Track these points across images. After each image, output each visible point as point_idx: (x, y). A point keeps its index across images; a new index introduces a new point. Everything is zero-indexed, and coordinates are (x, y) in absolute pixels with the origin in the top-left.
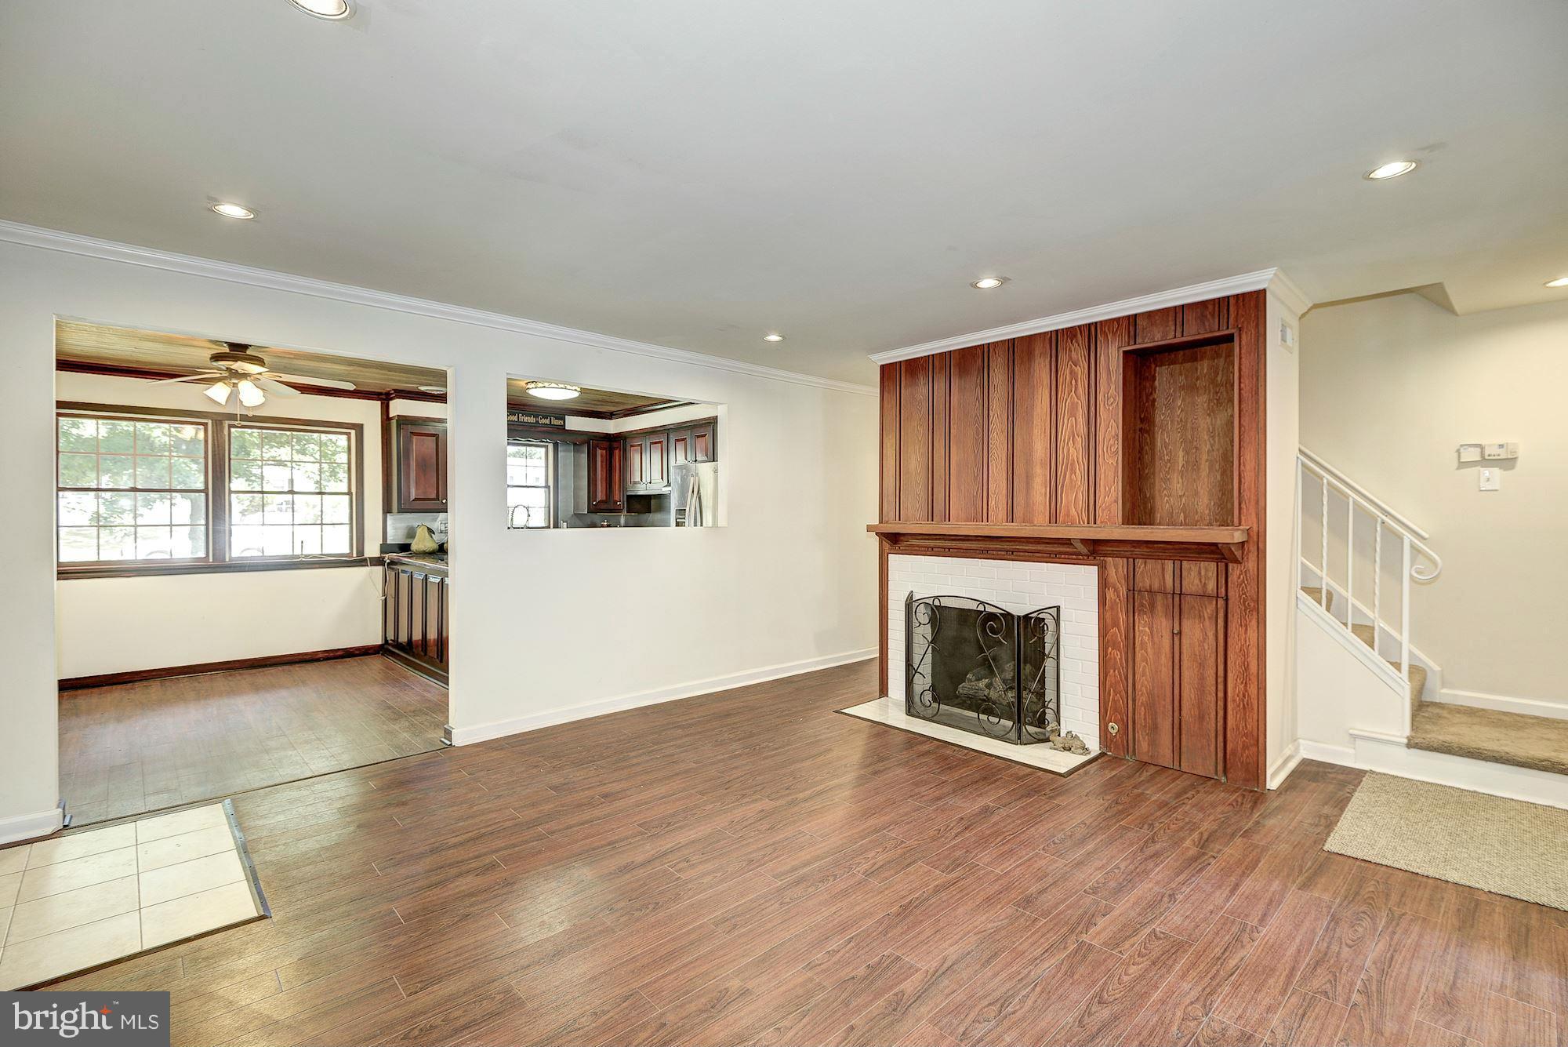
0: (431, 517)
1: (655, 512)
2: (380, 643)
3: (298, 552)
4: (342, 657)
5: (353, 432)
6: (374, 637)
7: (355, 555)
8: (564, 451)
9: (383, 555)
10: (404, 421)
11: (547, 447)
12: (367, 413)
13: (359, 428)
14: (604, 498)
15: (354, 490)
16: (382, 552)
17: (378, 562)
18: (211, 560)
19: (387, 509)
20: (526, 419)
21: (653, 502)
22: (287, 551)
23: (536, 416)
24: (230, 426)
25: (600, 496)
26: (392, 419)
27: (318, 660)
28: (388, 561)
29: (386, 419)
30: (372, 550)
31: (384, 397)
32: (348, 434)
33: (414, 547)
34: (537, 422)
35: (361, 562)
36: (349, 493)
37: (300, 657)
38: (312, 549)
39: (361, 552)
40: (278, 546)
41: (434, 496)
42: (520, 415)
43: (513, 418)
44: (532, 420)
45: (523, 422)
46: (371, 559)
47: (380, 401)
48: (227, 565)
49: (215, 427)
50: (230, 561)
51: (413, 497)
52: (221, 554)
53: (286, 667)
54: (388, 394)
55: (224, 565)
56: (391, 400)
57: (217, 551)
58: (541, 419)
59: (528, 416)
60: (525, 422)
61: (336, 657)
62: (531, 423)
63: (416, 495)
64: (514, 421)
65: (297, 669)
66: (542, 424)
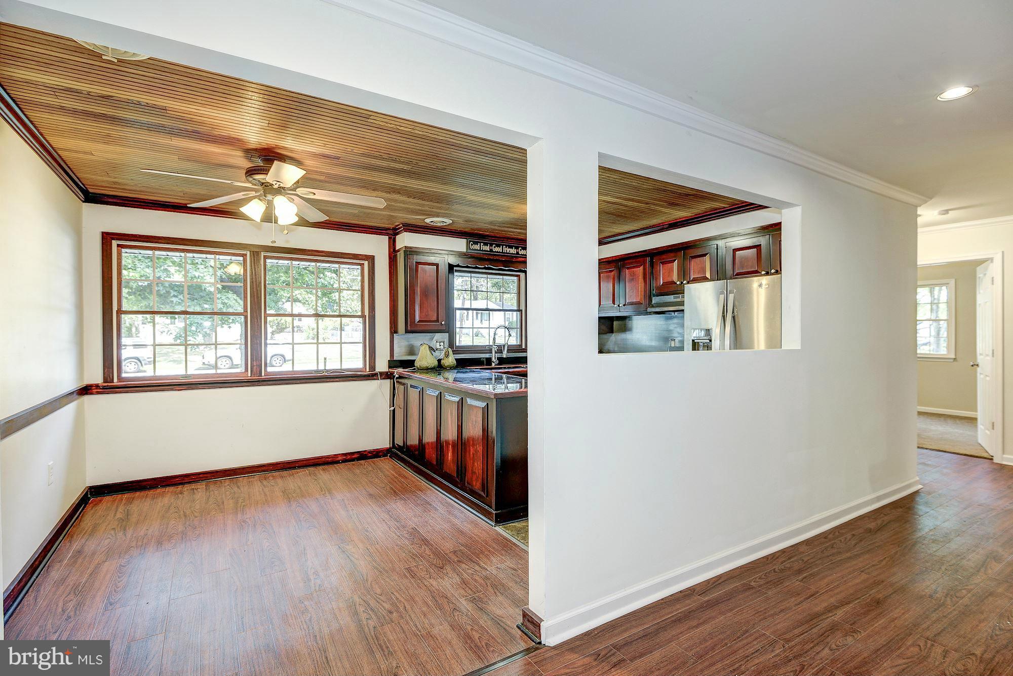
0: (429, 337)
2: (388, 446)
3: (321, 367)
4: (359, 459)
5: (366, 263)
6: (383, 442)
7: (368, 370)
9: (391, 370)
10: (410, 252)
11: (518, 276)
12: (377, 246)
13: (371, 259)
15: (367, 313)
16: (390, 367)
17: (388, 376)
18: (249, 375)
19: (394, 330)
20: (508, 250)
21: (615, 323)
22: (311, 366)
23: (517, 248)
24: (266, 258)
26: (399, 251)
27: (337, 462)
28: (397, 376)
29: (393, 251)
30: (382, 366)
31: (391, 232)
32: (362, 265)
33: (417, 364)
34: (518, 253)
35: (372, 376)
36: (363, 316)
37: (323, 460)
38: (333, 365)
39: (372, 367)
40: (306, 363)
41: (435, 318)
42: (504, 247)
43: (499, 249)
44: (513, 251)
45: (507, 253)
46: (381, 374)
47: (387, 236)
48: (263, 377)
49: (252, 259)
50: (265, 376)
51: (417, 319)
52: (258, 370)
53: (312, 469)
54: (395, 229)
55: (260, 378)
56: (398, 234)
57: (255, 367)
58: (521, 250)
59: (511, 247)
60: (508, 253)
61: (353, 460)
62: (512, 254)
63: (420, 317)
64: (500, 252)
65: (321, 472)
66: (521, 255)
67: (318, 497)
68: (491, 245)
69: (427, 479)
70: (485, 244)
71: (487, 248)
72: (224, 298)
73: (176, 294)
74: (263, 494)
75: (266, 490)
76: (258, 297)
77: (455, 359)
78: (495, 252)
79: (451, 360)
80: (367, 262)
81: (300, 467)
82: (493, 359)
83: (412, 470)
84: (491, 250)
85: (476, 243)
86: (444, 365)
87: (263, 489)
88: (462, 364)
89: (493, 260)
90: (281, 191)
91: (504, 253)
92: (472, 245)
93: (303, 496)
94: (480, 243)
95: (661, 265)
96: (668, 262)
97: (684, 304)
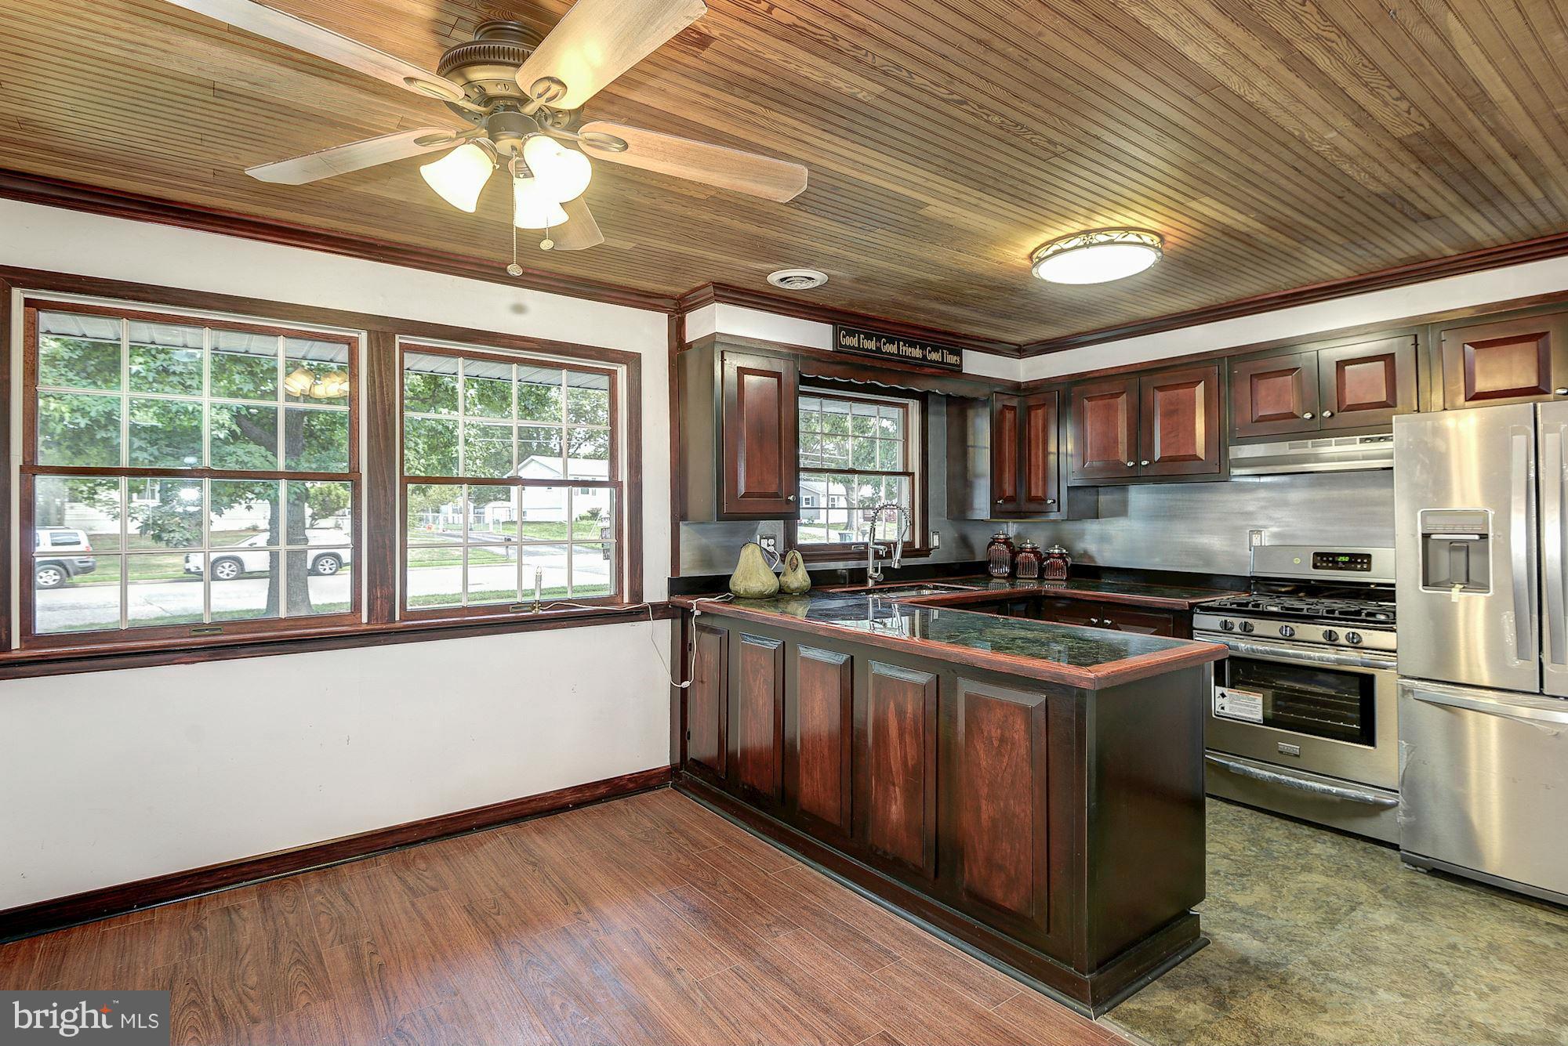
1: (1105, 517)
2: (667, 763)
5: (622, 371)
7: (626, 599)
9: (673, 599)
11: (905, 406)
12: (646, 333)
13: (633, 360)
15: (623, 475)
16: (672, 593)
17: (660, 611)
18: (365, 619)
19: (679, 514)
20: (909, 351)
23: (923, 347)
24: (405, 348)
25: (1008, 489)
26: (690, 345)
27: (564, 808)
28: (697, 613)
29: (679, 347)
30: (656, 590)
31: (674, 304)
32: (611, 374)
33: (736, 585)
34: (924, 357)
35: (636, 614)
36: (613, 483)
37: (533, 805)
39: (637, 594)
41: (774, 488)
42: (901, 343)
43: (891, 348)
44: (917, 353)
45: (906, 357)
46: (654, 606)
47: (666, 312)
48: (397, 625)
49: (375, 349)
50: (401, 620)
51: (742, 489)
52: (387, 607)
53: (508, 829)
54: (682, 298)
55: (392, 625)
56: (691, 308)
57: (379, 602)
58: (930, 352)
59: (912, 345)
60: (908, 357)
61: (597, 800)
62: (916, 358)
63: (747, 486)
64: (893, 354)
65: (538, 839)
66: (931, 361)
67: (566, 924)
68: (878, 340)
69: (805, 854)
70: (869, 337)
71: (871, 345)
72: (240, 452)
73: (144, 446)
74: (419, 920)
75: (422, 904)
76: (386, 438)
77: (808, 572)
78: (886, 353)
79: (799, 578)
80: (625, 367)
81: (480, 827)
82: (871, 571)
83: (751, 826)
84: (879, 349)
85: (851, 333)
86: (788, 587)
87: (413, 905)
88: (821, 583)
89: (882, 370)
90: (545, 120)
91: (902, 356)
92: (844, 337)
93: (525, 924)
94: (859, 333)
95: (1255, 380)
96: (1273, 375)
97: (1318, 459)
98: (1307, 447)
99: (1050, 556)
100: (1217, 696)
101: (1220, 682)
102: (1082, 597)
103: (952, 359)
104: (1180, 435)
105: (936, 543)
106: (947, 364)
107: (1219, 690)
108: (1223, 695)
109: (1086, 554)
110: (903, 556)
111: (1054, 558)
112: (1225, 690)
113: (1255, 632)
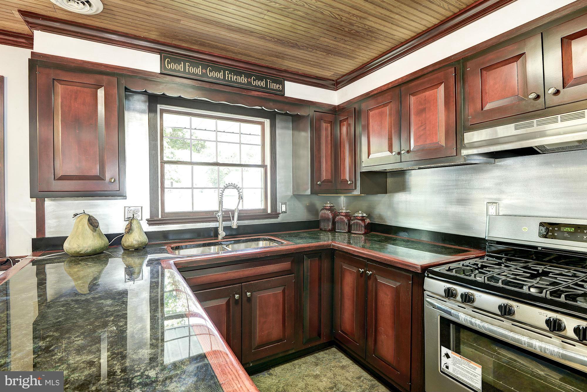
1: (391, 192)
8: (283, 128)
11: (262, 124)
14: (329, 177)
23: (248, 76)
25: (325, 175)
44: (242, 79)
45: (235, 82)
58: (254, 80)
62: (245, 84)
64: (219, 79)
66: (255, 86)
71: (197, 71)
78: (212, 77)
79: (131, 239)
82: (220, 229)
84: (205, 75)
86: (123, 245)
91: (227, 81)
92: (169, 63)
94: (183, 61)
95: (484, 72)
96: (499, 65)
97: (542, 134)
98: (533, 126)
99: (356, 218)
100: (442, 355)
101: (445, 343)
102: (352, 252)
103: (275, 86)
104: (427, 128)
105: (284, 209)
106: (270, 89)
107: (444, 350)
108: (447, 356)
109: (381, 217)
110: (238, 220)
111: (357, 219)
112: (450, 352)
113: (475, 304)
